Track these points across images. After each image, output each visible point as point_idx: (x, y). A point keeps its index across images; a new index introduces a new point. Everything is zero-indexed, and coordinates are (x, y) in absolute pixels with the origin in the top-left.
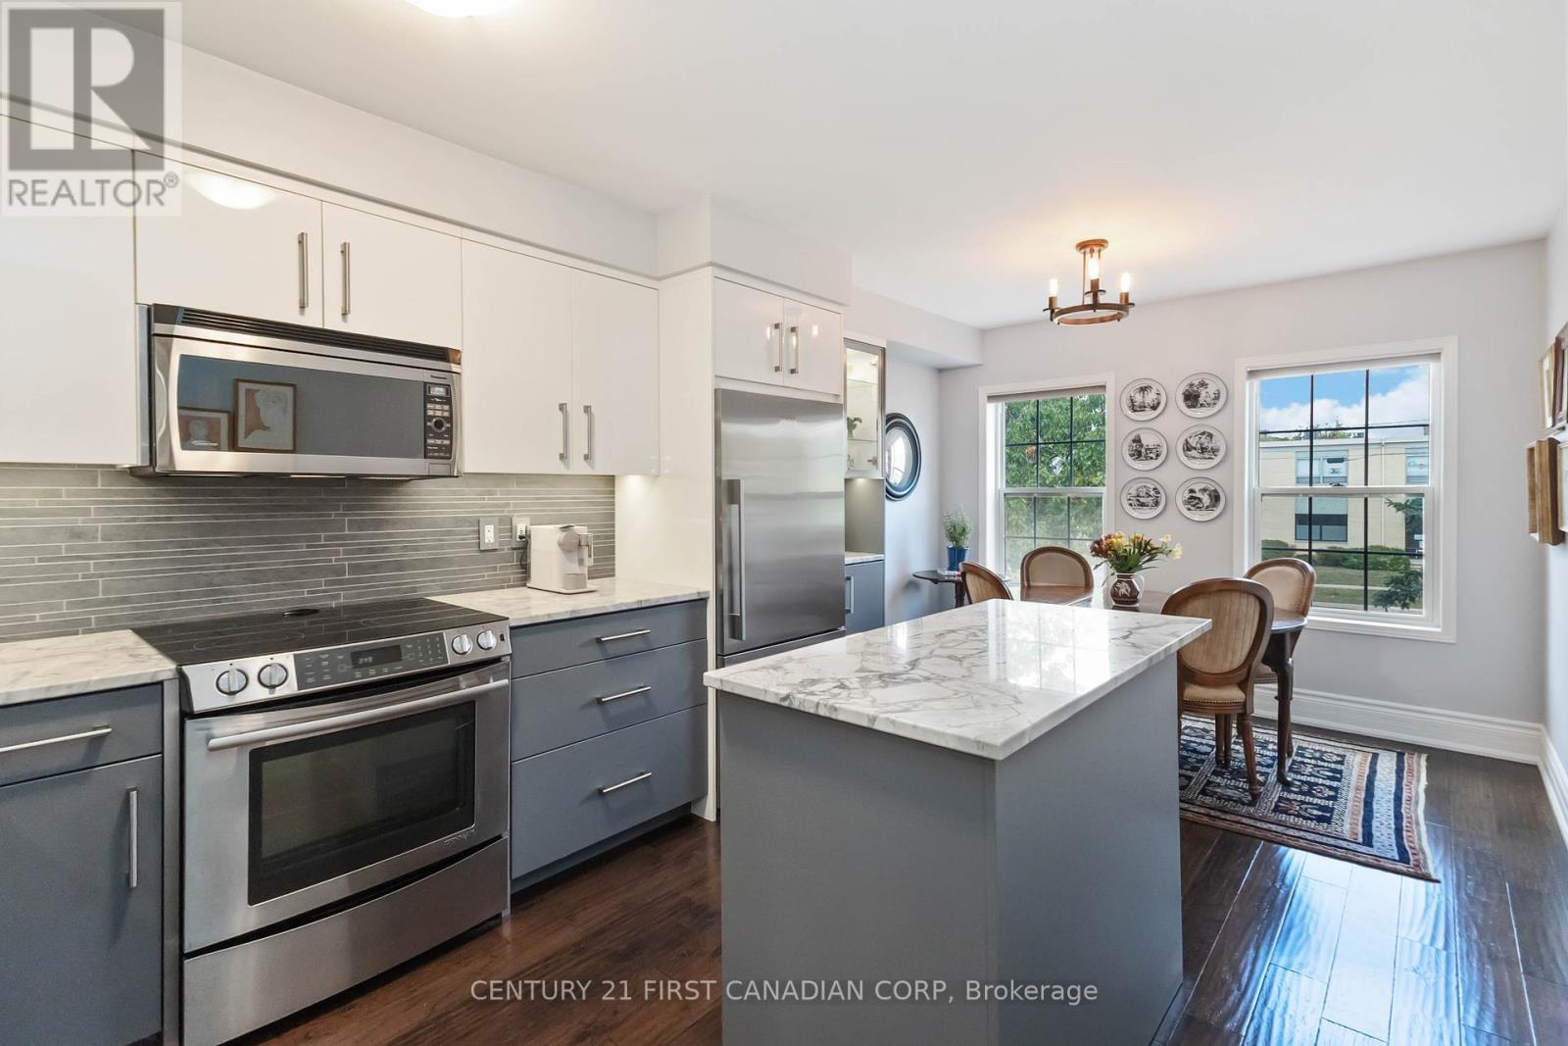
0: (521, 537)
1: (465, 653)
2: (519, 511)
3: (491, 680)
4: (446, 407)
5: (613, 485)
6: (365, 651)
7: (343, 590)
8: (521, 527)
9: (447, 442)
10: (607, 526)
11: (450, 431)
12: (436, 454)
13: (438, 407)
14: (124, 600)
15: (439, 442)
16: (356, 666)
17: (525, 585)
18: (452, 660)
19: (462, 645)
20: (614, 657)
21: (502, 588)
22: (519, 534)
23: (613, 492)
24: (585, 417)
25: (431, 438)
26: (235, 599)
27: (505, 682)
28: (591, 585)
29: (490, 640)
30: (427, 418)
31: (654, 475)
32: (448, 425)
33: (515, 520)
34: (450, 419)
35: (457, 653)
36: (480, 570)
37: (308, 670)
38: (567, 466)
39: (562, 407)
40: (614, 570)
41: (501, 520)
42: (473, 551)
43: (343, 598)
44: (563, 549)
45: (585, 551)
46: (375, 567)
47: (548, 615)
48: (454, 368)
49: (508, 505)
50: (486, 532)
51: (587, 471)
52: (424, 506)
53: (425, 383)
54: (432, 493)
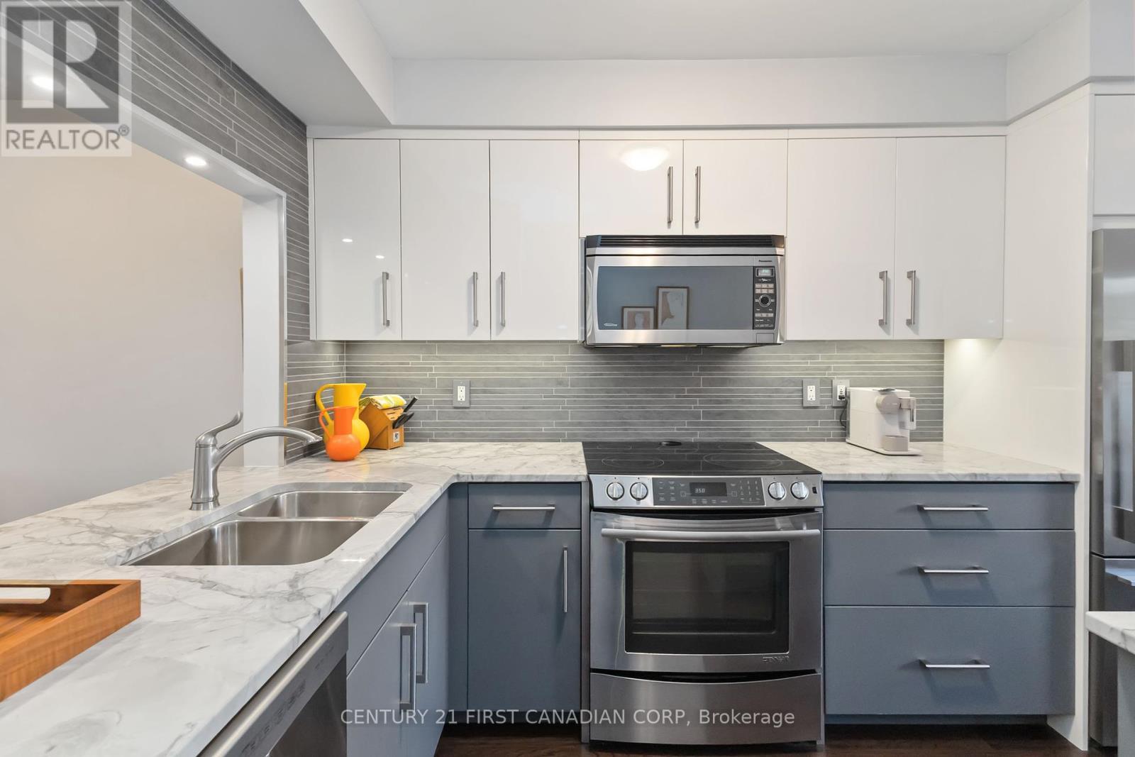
0: (841, 398)
1: (779, 499)
2: (839, 374)
3: (805, 528)
4: (771, 286)
5: (942, 350)
6: (702, 483)
7: (699, 429)
8: (841, 389)
9: (771, 315)
10: (934, 390)
11: (774, 306)
12: (762, 326)
13: (764, 286)
14: (580, 424)
15: (764, 315)
16: (693, 494)
17: (844, 441)
18: (768, 503)
19: (777, 491)
20: (939, 528)
21: (824, 440)
22: (839, 394)
23: (942, 357)
24: (909, 283)
25: (758, 312)
26: (635, 430)
27: (817, 531)
28: (913, 447)
29: (803, 491)
30: (755, 296)
31: (994, 337)
32: (772, 301)
33: (835, 382)
34: (774, 296)
35: (772, 497)
36: (803, 424)
37: (661, 491)
38: (888, 332)
39: (883, 275)
40: (941, 434)
41: (823, 382)
42: (795, 407)
43: (699, 436)
44: (881, 411)
45: (907, 415)
46: (720, 415)
47: (863, 475)
48: (779, 251)
49: (828, 368)
50: (809, 390)
51: (908, 334)
52: (757, 369)
53: (754, 267)
54: (763, 358)
